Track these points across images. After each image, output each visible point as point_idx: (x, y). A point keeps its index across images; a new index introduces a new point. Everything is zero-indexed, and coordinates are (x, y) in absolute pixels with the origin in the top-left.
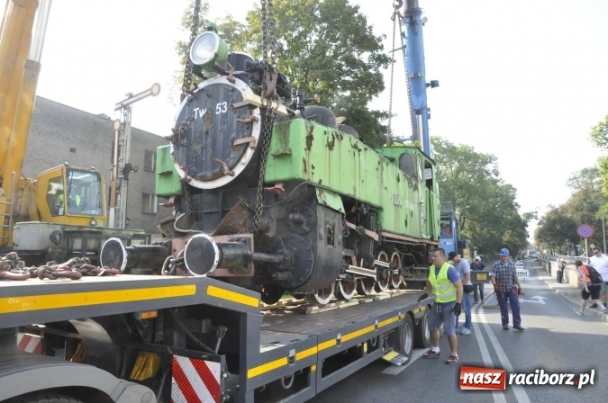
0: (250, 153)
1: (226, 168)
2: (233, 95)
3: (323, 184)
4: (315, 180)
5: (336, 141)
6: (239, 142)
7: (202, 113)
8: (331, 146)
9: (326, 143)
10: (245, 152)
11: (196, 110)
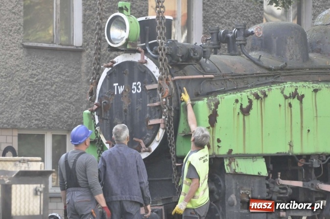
0: (161, 133)
1: (143, 145)
2: (145, 76)
3: (233, 153)
4: (223, 151)
5: (256, 103)
6: (152, 122)
7: (121, 90)
8: (246, 111)
9: (238, 110)
10: (157, 131)
11: (116, 85)
